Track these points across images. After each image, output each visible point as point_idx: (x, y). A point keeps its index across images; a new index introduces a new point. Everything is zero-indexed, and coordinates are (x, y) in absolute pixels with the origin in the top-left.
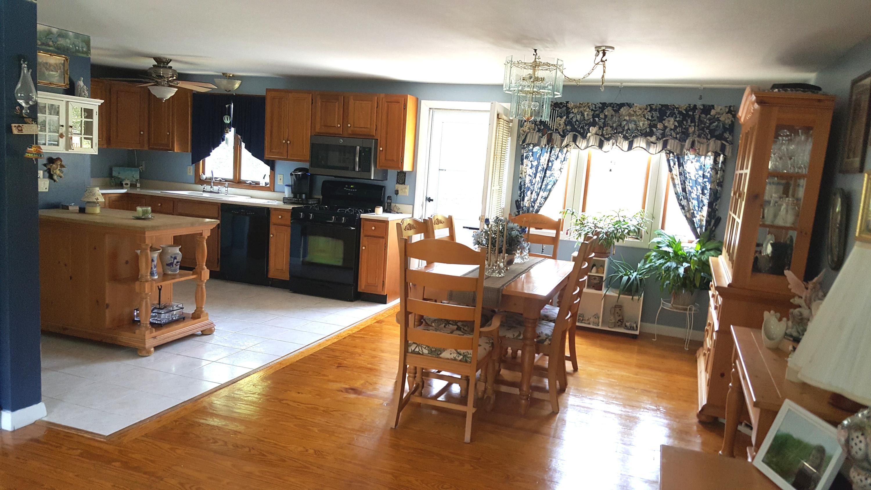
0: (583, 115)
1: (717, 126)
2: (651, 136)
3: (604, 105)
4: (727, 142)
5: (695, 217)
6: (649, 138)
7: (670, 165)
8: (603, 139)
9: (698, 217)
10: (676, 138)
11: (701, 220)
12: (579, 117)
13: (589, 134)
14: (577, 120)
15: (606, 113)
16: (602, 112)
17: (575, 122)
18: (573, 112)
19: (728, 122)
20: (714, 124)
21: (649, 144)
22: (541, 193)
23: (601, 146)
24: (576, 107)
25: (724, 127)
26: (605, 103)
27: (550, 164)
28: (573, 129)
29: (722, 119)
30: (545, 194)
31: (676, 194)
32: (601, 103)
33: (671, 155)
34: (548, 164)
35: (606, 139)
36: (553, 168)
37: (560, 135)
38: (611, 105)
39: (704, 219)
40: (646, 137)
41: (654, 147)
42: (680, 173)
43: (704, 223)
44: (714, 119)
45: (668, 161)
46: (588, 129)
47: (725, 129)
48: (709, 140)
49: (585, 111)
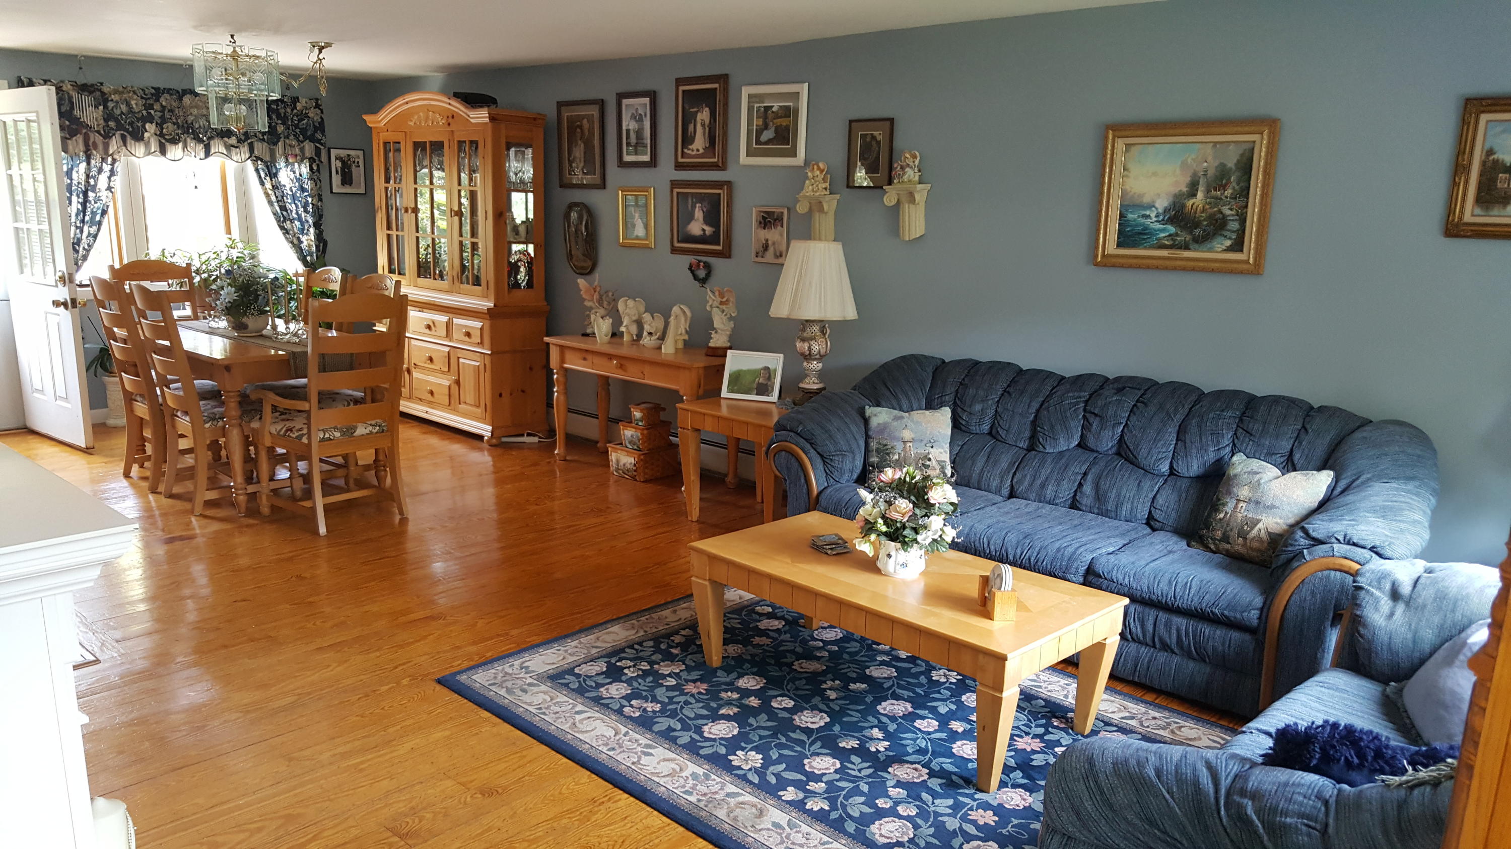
0: (128, 104)
1: (307, 123)
2: (229, 138)
3: (158, 93)
4: (322, 144)
5: (302, 242)
6: (226, 139)
7: (260, 177)
8: (163, 141)
9: (305, 243)
10: (263, 140)
11: (309, 246)
12: (124, 108)
13: (146, 135)
14: (122, 113)
15: (164, 103)
16: (157, 100)
17: (120, 115)
18: (112, 100)
19: (317, 119)
20: (304, 122)
21: (229, 147)
22: (86, 228)
23: (163, 152)
24: (116, 92)
25: (314, 126)
26: (159, 88)
27: (92, 182)
28: (120, 127)
29: (311, 115)
30: (93, 230)
31: (274, 214)
32: (153, 88)
33: (259, 162)
34: (88, 182)
35: (167, 141)
36: (98, 187)
37: (101, 134)
38: (169, 91)
39: (313, 243)
40: (222, 138)
41: (236, 152)
42: (273, 186)
43: (314, 249)
44: (302, 116)
45: (257, 170)
46: (144, 126)
47: (316, 129)
48: (302, 142)
49: (131, 98)
